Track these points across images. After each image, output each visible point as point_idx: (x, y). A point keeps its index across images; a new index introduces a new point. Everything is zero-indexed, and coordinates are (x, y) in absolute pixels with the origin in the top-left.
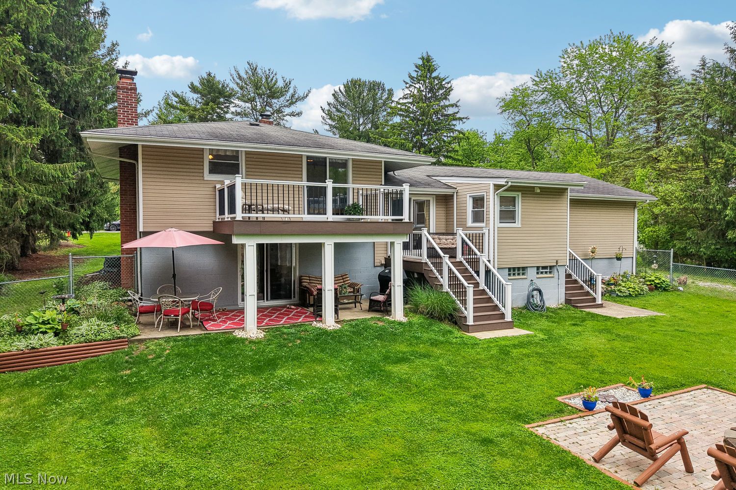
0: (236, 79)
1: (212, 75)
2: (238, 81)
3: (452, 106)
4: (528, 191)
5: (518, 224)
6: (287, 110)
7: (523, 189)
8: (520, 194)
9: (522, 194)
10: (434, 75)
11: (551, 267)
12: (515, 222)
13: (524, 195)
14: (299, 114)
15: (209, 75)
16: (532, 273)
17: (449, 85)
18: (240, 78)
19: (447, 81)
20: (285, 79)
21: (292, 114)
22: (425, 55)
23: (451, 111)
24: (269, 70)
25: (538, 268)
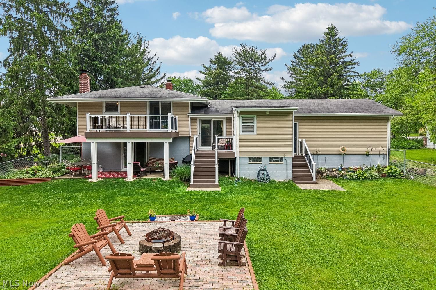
0: (235, 54)
1: (221, 54)
2: (236, 54)
3: (348, 56)
4: (261, 115)
5: (255, 133)
6: (263, 68)
7: (257, 113)
8: (256, 116)
9: (257, 116)
10: (336, 37)
11: (281, 158)
12: (253, 132)
13: (258, 116)
14: (270, 69)
15: (219, 54)
16: (265, 161)
17: (346, 43)
18: (237, 53)
19: (344, 40)
20: (262, 50)
21: (267, 70)
22: (331, 27)
23: (347, 59)
24: (253, 46)
25: (271, 158)
